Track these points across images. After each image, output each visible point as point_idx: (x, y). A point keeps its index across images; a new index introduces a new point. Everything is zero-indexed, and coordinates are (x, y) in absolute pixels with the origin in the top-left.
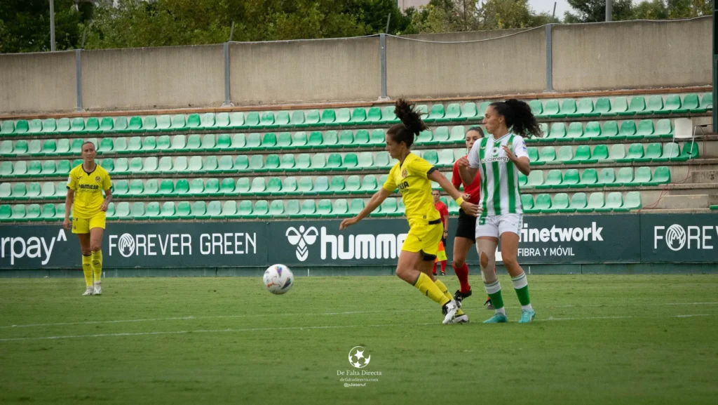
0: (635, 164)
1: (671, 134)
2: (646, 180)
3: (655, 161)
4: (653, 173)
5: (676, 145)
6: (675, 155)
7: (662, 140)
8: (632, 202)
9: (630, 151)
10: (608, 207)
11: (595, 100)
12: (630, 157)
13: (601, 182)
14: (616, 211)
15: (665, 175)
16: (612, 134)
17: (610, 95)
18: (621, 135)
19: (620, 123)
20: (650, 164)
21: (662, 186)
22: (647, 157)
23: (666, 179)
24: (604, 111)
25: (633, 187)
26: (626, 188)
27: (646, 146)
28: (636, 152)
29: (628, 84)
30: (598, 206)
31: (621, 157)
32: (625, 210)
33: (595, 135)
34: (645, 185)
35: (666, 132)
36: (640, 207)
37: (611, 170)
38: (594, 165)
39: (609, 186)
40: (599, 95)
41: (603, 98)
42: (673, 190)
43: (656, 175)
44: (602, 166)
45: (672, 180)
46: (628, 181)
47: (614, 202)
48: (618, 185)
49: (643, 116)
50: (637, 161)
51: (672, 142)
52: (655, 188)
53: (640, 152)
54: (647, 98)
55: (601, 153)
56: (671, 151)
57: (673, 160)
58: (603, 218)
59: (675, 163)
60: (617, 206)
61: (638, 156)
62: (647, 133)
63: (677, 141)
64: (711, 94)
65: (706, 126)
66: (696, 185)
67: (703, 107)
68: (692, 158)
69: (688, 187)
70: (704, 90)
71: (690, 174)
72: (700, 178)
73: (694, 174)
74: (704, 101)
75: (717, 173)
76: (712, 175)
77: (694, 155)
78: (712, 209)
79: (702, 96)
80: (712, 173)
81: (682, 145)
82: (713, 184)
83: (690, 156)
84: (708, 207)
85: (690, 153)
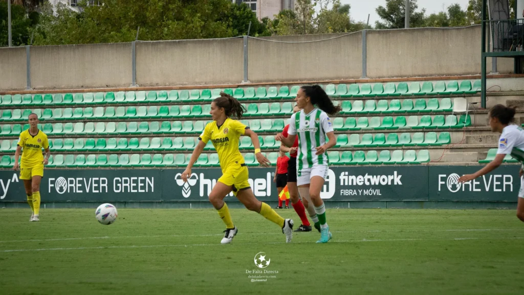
0: (425, 130)
1: (451, 109)
2: (433, 142)
3: (440, 128)
4: (438, 137)
5: (455, 117)
6: (454, 124)
7: (445, 113)
8: (423, 157)
9: (422, 121)
10: (405, 160)
11: (397, 84)
12: (422, 125)
13: (401, 143)
14: (411, 163)
15: (447, 138)
16: (409, 109)
17: (408, 80)
18: (416, 109)
19: (415, 101)
20: (436, 130)
21: (444, 146)
22: (434, 125)
23: (447, 141)
24: (403, 92)
25: (424, 147)
26: (418, 147)
27: (433, 117)
28: (426, 122)
29: (420, 73)
30: (399, 160)
31: (415, 125)
32: (418, 163)
33: (397, 109)
34: (432, 145)
35: (448, 108)
36: (429, 161)
37: (408, 134)
38: (396, 131)
39: (406, 145)
40: (400, 81)
41: (403, 83)
42: (452, 149)
43: (440, 138)
44: (401, 131)
45: (452, 142)
46: (420, 142)
47: (410, 157)
48: (413, 145)
49: (431, 96)
50: (427, 128)
51: (452, 114)
52: (439, 147)
53: (429, 121)
54: (434, 83)
55: (401, 122)
56: (451, 121)
57: (452, 127)
58: (402, 168)
59: (454, 130)
60: (412, 160)
61: (427, 125)
62: (434, 108)
63: (456, 114)
64: (480, 80)
65: (476, 103)
66: (469, 145)
67: (474, 90)
68: (466, 126)
69: (463, 147)
70: (475, 78)
71: (465, 138)
72: (472, 140)
73: (467, 138)
74: (475, 86)
75: (484, 137)
76: (481, 139)
77: (467, 124)
78: (480, 162)
79: (473, 82)
80: (481, 137)
81: (459, 117)
82: (481, 144)
83: (465, 125)
84: (477, 161)
85: (464, 123)
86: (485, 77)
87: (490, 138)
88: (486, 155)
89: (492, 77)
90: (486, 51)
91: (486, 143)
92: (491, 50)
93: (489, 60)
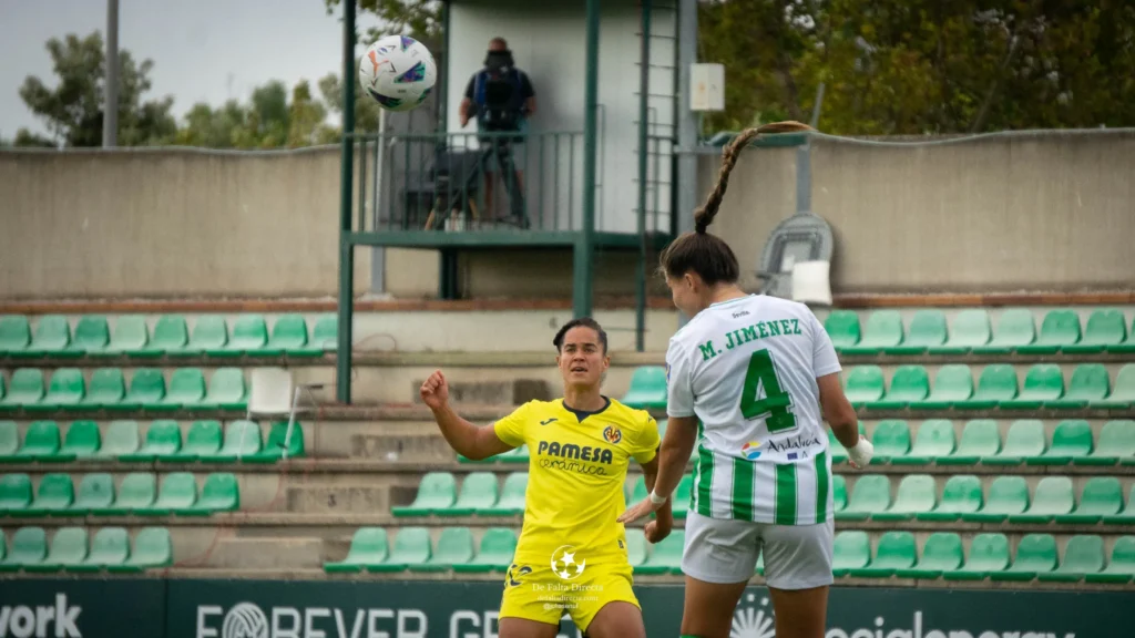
0: (159, 466)
1: (243, 402)
2: (184, 503)
3: (207, 461)
4: (201, 488)
5: (253, 427)
6: (251, 450)
7: (222, 414)
8: (152, 551)
9: (151, 438)
10: (97, 559)
11: (74, 322)
12: (153, 450)
13: (83, 504)
14: (114, 570)
15: (226, 494)
16: (110, 399)
17: (108, 310)
18: (132, 400)
19: (131, 375)
20: (194, 467)
21: (219, 517)
22: (188, 451)
23: (229, 502)
24: (93, 347)
25: (155, 519)
26: (138, 520)
27: (187, 427)
28: (163, 440)
29: (149, 288)
30: (74, 559)
31: (129, 450)
32: (134, 570)
33: (71, 399)
34: (180, 513)
35: (232, 398)
36: (169, 562)
37: (105, 479)
38: (67, 466)
39: (99, 513)
40: (83, 310)
41: (93, 318)
42: (244, 527)
43: (208, 492)
44: (83, 467)
45: (243, 503)
46: (143, 504)
47: (110, 551)
48: (121, 513)
49: (182, 360)
50: (166, 460)
51: (243, 418)
52: (202, 520)
53: (172, 439)
54: (193, 321)
55: (84, 442)
56: (242, 441)
57: (246, 460)
58: (82, 587)
59: (250, 467)
60: (115, 559)
61: (167, 450)
62: (190, 399)
63: (257, 418)
64: (333, 318)
65: (320, 387)
66: (294, 517)
67: (316, 345)
68: (289, 457)
69: (279, 522)
70: (319, 309)
71: (283, 494)
72: (305, 501)
73: (292, 494)
74: (318, 333)
75: (343, 491)
76: (332, 497)
77: (294, 450)
78: (331, 571)
79: (313, 321)
80: (332, 492)
81: (267, 428)
82: (333, 515)
83: (284, 453)
84: (321, 566)
85: (282, 446)
86: (348, 306)
87: (362, 495)
88: (347, 546)
89: (369, 308)
90: (355, 226)
91: (349, 509)
92: (369, 227)
93: (364, 256)
